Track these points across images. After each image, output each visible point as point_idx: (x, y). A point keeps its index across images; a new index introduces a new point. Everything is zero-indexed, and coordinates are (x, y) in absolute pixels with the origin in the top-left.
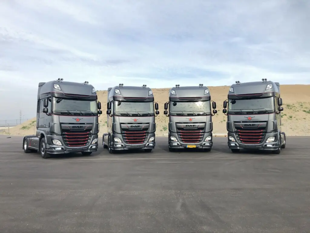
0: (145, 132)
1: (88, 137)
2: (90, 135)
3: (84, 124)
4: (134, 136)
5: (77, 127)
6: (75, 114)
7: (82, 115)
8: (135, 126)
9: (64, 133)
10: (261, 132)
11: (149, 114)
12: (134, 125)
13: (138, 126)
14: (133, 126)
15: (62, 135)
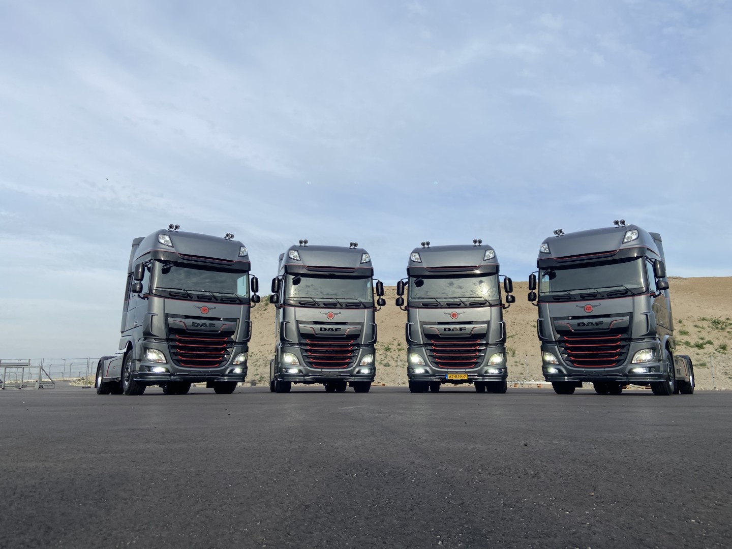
0: (352, 342)
1: (225, 349)
2: (229, 345)
3: (218, 319)
4: (327, 352)
5: (201, 326)
6: (200, 298)
7: (215, 300)
8: (329, 329)
9: (172, 337)
10: (617, 340)
11: (361, 303)
12: (327, 327)
13: (336, 330)
14: (325, 329)
15: (167, 340)
